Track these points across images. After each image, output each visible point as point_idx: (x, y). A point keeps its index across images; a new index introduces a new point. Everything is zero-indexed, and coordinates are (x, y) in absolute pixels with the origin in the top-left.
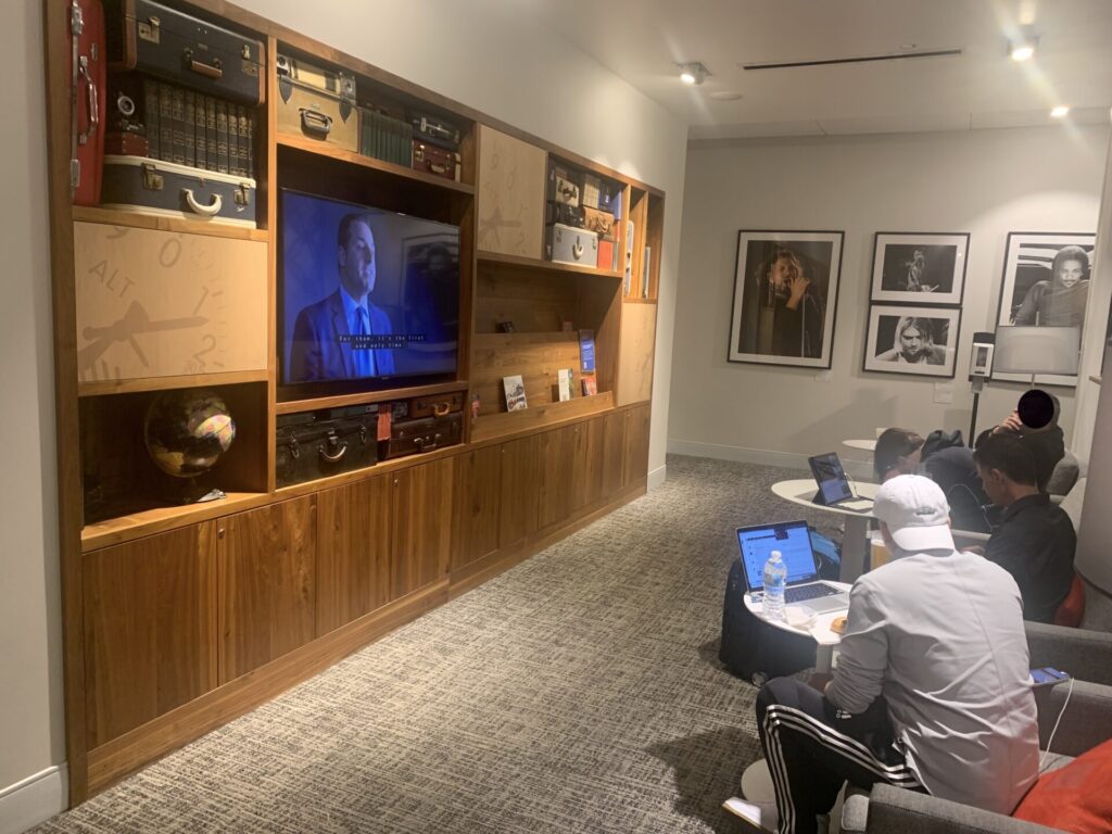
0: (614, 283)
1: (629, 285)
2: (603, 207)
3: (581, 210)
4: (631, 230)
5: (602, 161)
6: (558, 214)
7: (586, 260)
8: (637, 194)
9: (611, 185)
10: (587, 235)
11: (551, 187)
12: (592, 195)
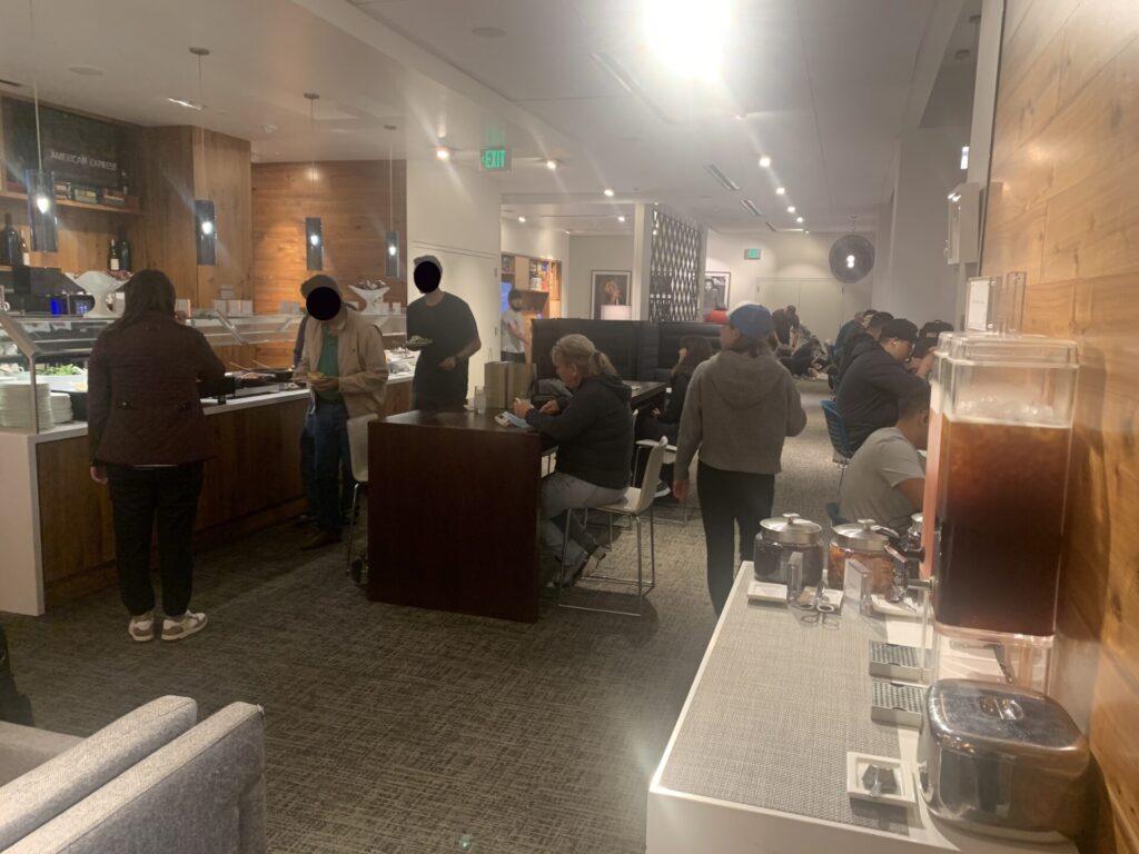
0: (547, 294)
1: (551, 295)
2: (543, 270)
3: (537, 273)
4: (552, 276)
5: (542, 257)
6: (533, 275)
7: (539, 288)
8: (553, 264)
9: (545, 263)
10: (539, 280)
11: (530, 267)
12: (540, 267)
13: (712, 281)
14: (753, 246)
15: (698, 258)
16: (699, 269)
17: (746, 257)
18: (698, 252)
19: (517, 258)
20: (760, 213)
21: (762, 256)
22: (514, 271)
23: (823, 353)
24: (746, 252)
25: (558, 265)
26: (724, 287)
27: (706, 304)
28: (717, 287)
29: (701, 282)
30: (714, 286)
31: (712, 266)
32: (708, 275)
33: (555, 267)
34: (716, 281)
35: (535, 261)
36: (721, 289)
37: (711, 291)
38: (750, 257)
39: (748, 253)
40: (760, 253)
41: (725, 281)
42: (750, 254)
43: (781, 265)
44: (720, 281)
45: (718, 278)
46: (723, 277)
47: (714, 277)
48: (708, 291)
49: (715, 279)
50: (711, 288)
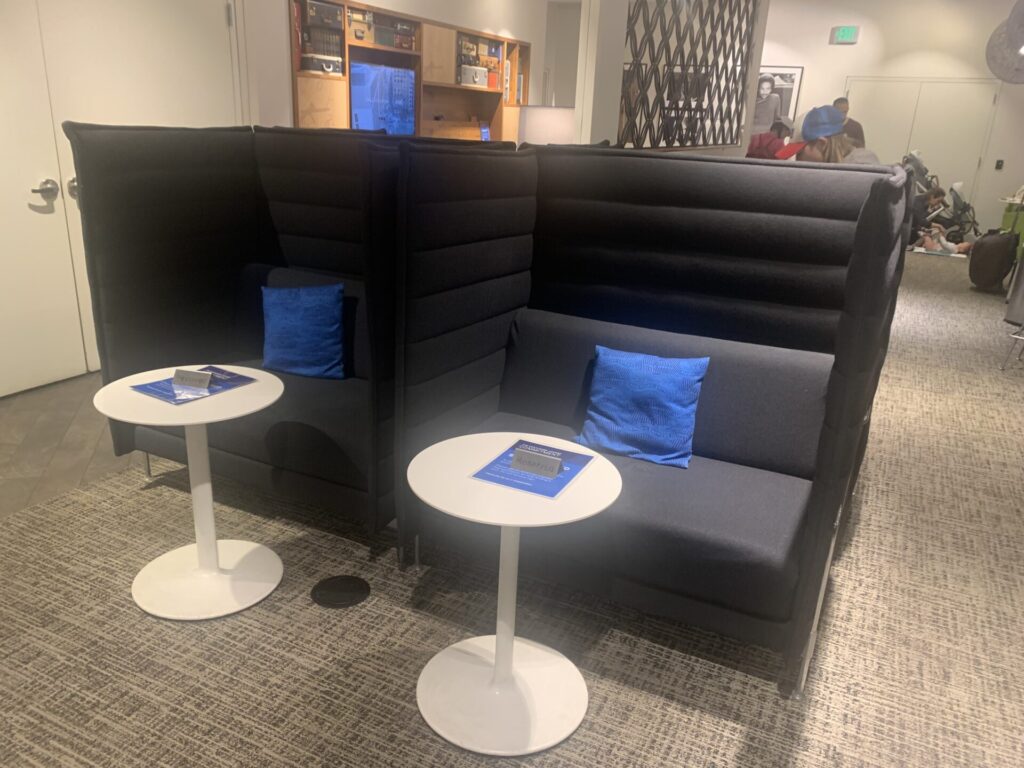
0: (499, 95)
1: (506, 96)
2: (490, 54)
3: (477, 57)
4: (508, 67)
5: (488, 31)
6: (464, 61)
7: (480, 85)
8: (511, 46)
9: (495, 43)
10: (481, 70)
11: (459, 47)
12: (484, 49)
13: (771, 81)
14: (844, 21)
15: (750, 36)
16: (749, 59)
17: (831, 42)
18: (751, 23)
19: (426, 28)
21: (860, 39)
22: (419, 47)
23: (946, 206)
24: (834, 31)
25: (522, 51)
26: (791, 90)
27: (757, 118)
28: (779, 91)
29: (752, 81)
30: (774, 90)
31: (773, 57)
32: (766, 71)
33: (516, 53)
34: (778, 82)
35: (476, 38)
36: (784, 95)
37: (769, 97)
38: (840, 39)
39: (837, 34)
40: (856, 34)
41: (793, 81)
42: (840, 37)
43: (891, 53)
44: (786, 81)
45: (782, 76)
46: (791, 75)
47: (775, 75)
48: (764, 97)
49: (777, 78)
50: (769, 92)
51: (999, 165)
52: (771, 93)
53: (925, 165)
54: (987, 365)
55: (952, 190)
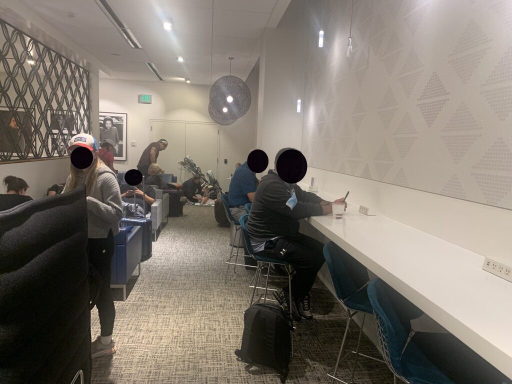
13: (111, 120)
14: (145, 92)
15: (87, 95)
16: (90, 108)
17: (139, 102)
20: (140, 46)
21: (153, 101)
24: (139, 96)
26: (123, 125)
30: (113, 125)
31: (106, 107)
34: (115, 121)
37: (111, 128)
38: (143, 101)
39: (141, 98)
40: (151, 98)
41: (123, 121)
42: (143, 99)
43: (169, 108)
44: (119, 120)
45: (117, 118)
46: (121, 117)
47: (113, 117)
48: (109, 128)
49: (114, 119)
50: (110, 126)
51: (226, 161)
52: (112, 126)
53: (194, 162)
54: (218, 281)
55: (207, 174)
